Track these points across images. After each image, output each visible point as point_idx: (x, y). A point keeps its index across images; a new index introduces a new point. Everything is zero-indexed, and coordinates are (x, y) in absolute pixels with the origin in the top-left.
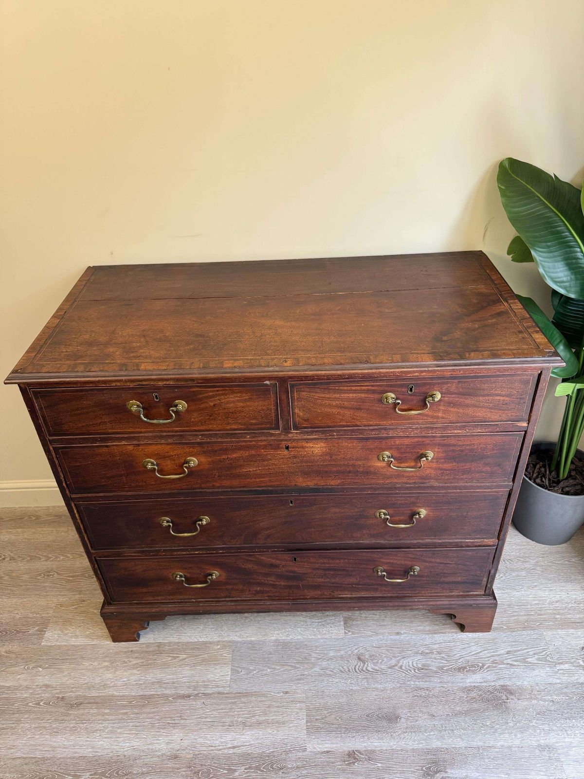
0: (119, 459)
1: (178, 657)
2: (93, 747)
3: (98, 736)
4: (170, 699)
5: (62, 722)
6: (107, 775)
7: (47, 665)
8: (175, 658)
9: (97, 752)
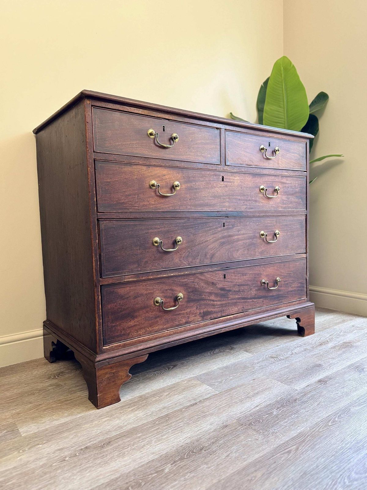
0: (136, 178)
1: (163, 395)
2: (153, 453)
3: (149, 447)
4: (184, 410)
5: (103, 457)
6: (185, 457)
7: (45, 442)
8: (161, 396)
9: (160, 453)
